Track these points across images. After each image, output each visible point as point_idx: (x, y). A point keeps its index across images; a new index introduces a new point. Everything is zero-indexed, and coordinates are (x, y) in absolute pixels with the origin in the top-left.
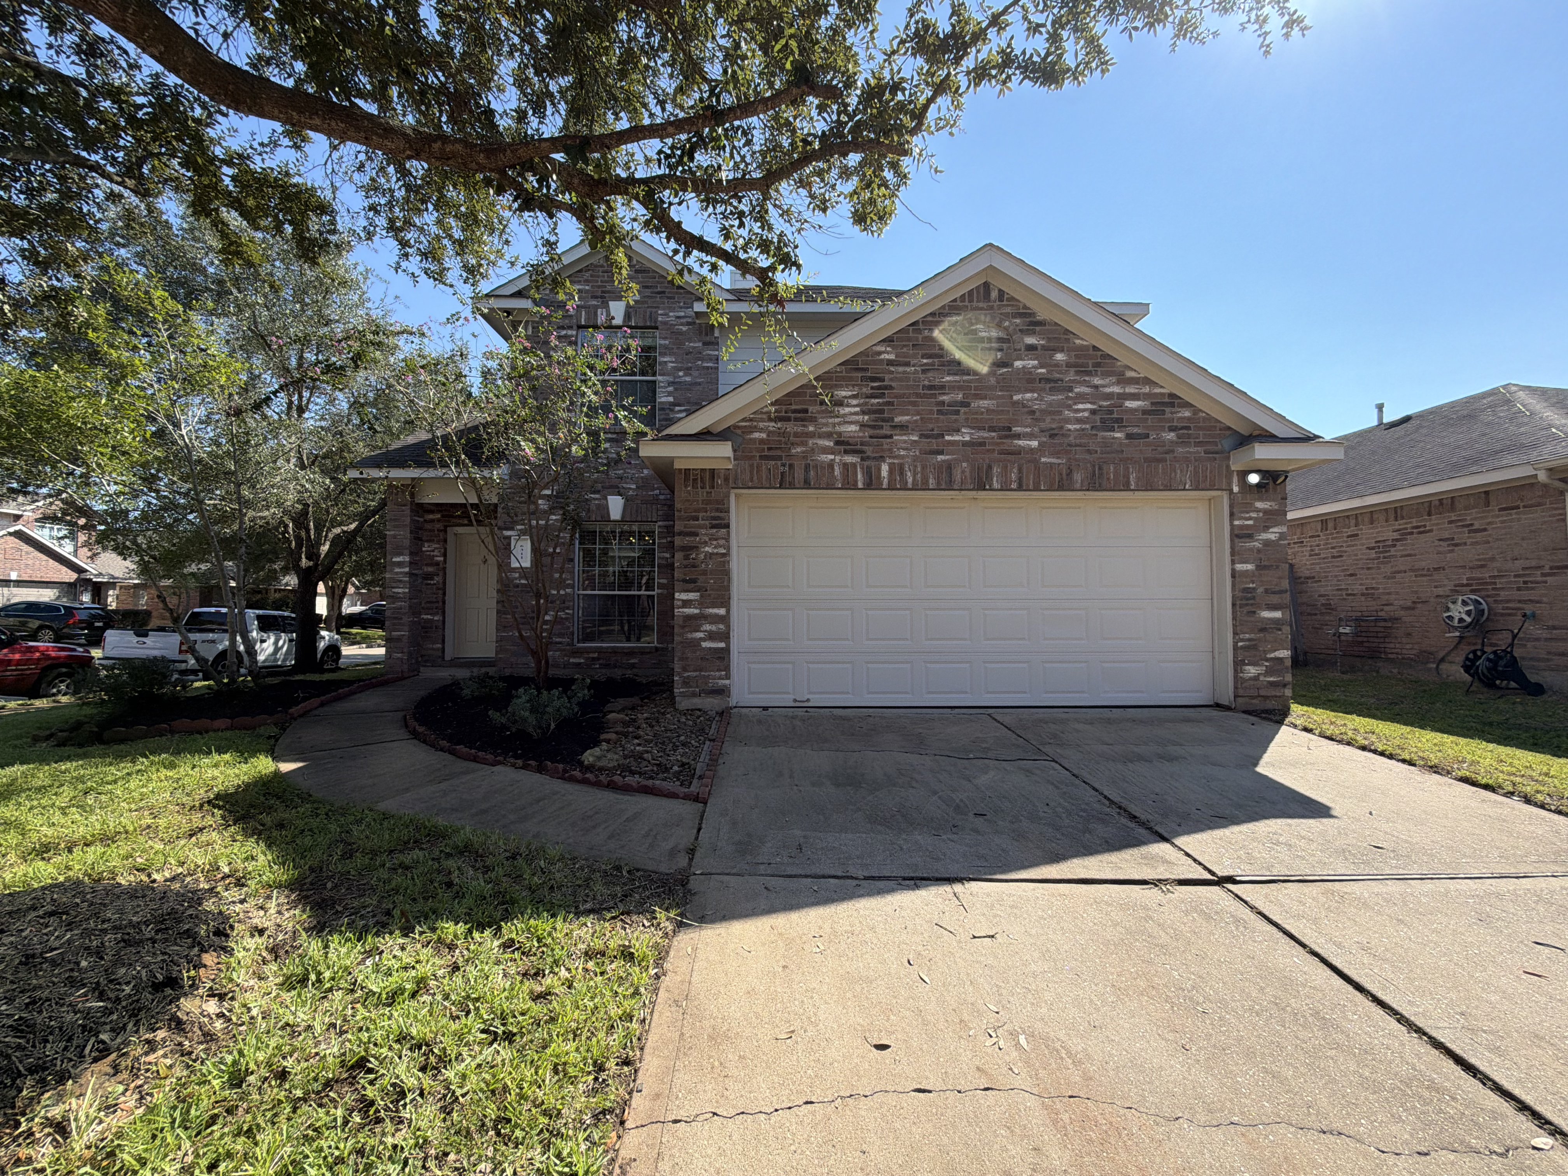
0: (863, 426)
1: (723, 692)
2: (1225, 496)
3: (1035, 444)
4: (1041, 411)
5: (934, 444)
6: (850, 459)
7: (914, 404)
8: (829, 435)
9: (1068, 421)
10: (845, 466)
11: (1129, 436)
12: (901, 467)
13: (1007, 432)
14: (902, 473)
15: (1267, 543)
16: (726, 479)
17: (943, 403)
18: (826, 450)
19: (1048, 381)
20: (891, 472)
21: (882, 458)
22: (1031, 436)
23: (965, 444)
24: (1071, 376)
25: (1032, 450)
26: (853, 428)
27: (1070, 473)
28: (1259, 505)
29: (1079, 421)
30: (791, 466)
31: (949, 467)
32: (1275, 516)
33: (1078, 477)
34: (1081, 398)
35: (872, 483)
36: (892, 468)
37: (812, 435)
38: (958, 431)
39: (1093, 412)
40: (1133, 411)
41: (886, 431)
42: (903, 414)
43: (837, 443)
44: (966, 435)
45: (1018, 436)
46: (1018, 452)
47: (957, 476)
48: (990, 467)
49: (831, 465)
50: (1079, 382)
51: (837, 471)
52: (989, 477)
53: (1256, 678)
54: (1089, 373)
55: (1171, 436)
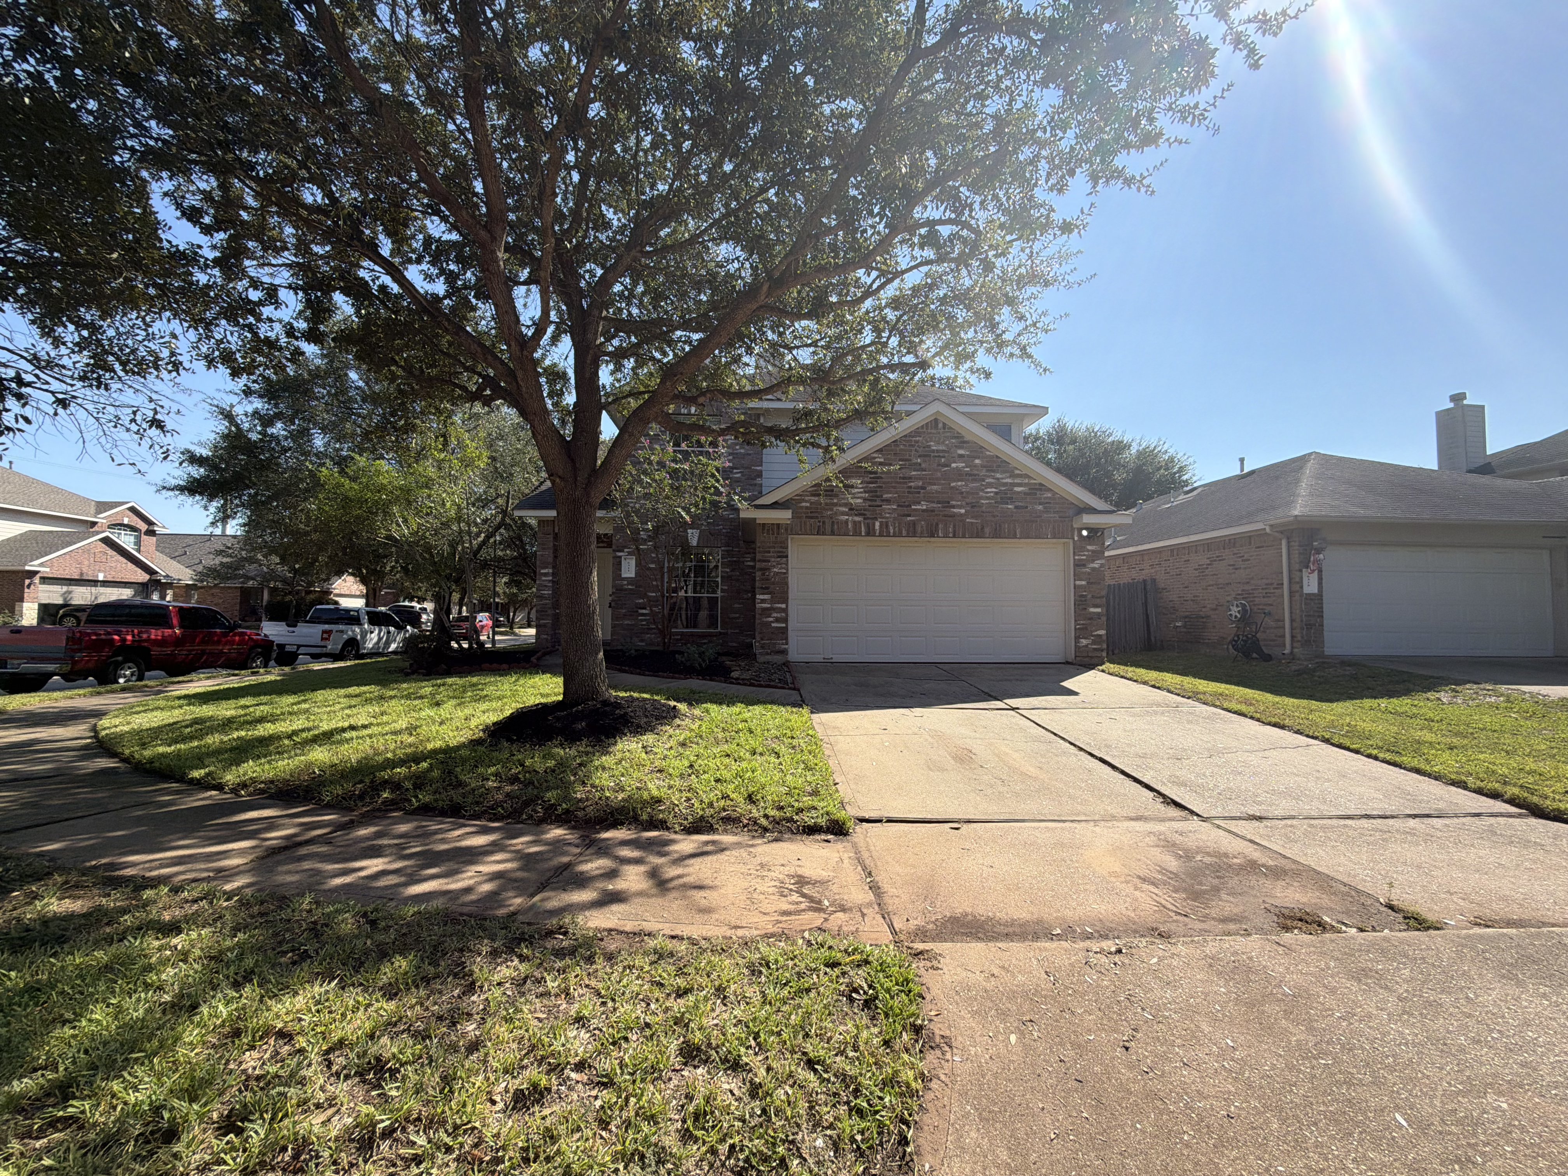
0: (865, 499)
1: (784, 652)
2: (1071, 541)
3: (963, 511)
4: (967, 493)
5: (905, 511)
6: (857, 519)
7: (894, 487)
8: (845, 505)
9: (982, 498)
10: (854, 522)
11: (1016, 507)
12: (887, 523)
13: (947, 504)
14: (887, 526)
15: (1094, 569)
16: (786, 530)
17: (910, 487)
18: (843, 514)
19: (971, 475)
20: (881, 526)
21: (876, 519)
22: (960, 507)
23: (923, 511)
24: (983, 473)
25: (961, 515)
26: (859, 501)
27: (983, 528)
28: (1089, 548)
29: (988, 498)
30: (824, 523)
31: (914, 523)
32: (1098, 555)
33: (987, 530)
34: (990, 485)
35: (870, 533)
36: (881, 523)
37: (836, 505)
38: (919, 503)
39: (996, 493)
40: (1019, 493)
41: (878, 503)
42: (888, 493)
43: (851, 509)
44: (923, 506)
45: (953, 507)
46: (953, 516)
47: (919, 529)
48: (937, 524)
49: (847, 522)
50: (989, 477)
51: (850, 526)
52: (937, 530)
53: (1086, 646)
54: (993, 471)
55: (1040, 507)
